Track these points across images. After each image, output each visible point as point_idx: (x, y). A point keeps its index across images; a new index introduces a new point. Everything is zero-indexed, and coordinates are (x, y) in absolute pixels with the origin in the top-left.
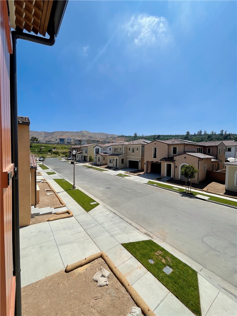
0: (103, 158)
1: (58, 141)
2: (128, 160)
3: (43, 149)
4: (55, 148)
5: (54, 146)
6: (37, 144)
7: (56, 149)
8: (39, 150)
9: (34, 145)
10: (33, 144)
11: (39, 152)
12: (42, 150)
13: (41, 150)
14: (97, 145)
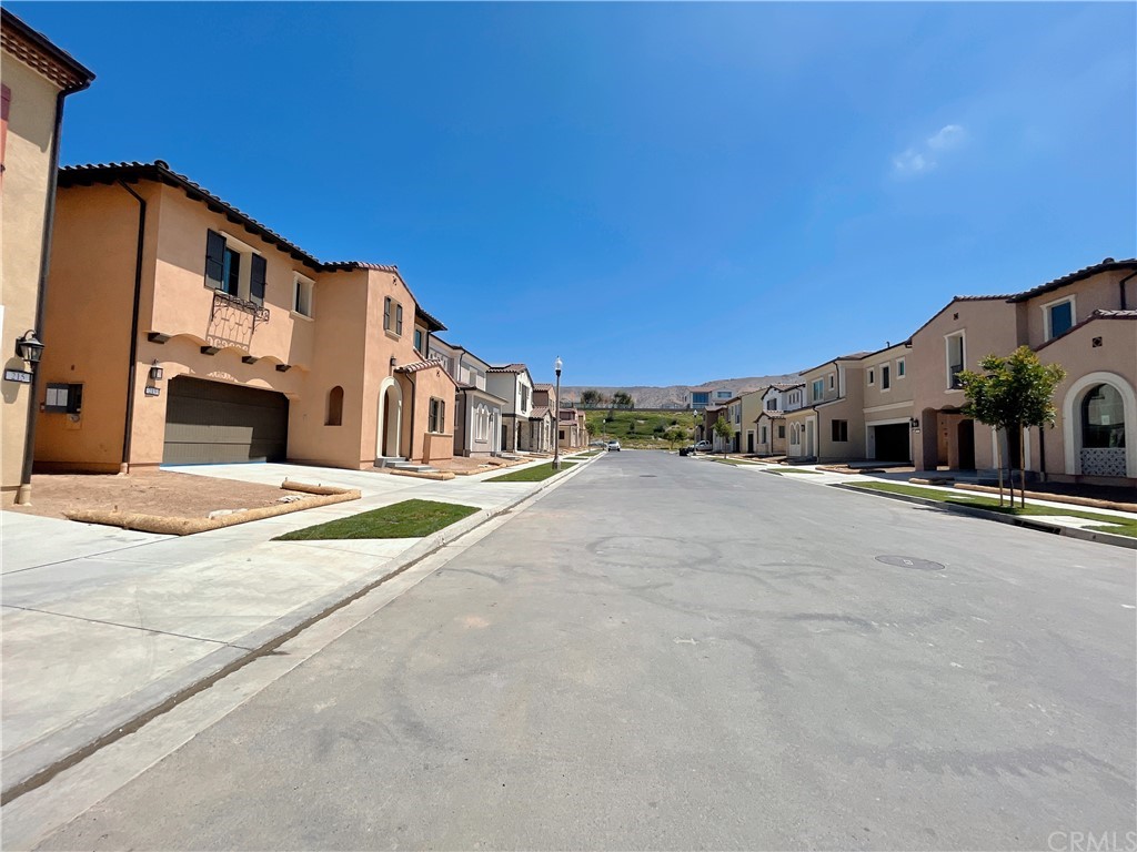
0: (776, 428)
1: (690, 401)
2: (868, 424)
3: (640, 425)
4: (674, 423)
5: (673, 417)
6: (628, 413)
7: (677, 426)
8: (628, 429)
9: (619, 414)
10: (617, 412)
11: (629, 433)
12: (636, 430)
13: (632, 428)
14: (771, 387)
